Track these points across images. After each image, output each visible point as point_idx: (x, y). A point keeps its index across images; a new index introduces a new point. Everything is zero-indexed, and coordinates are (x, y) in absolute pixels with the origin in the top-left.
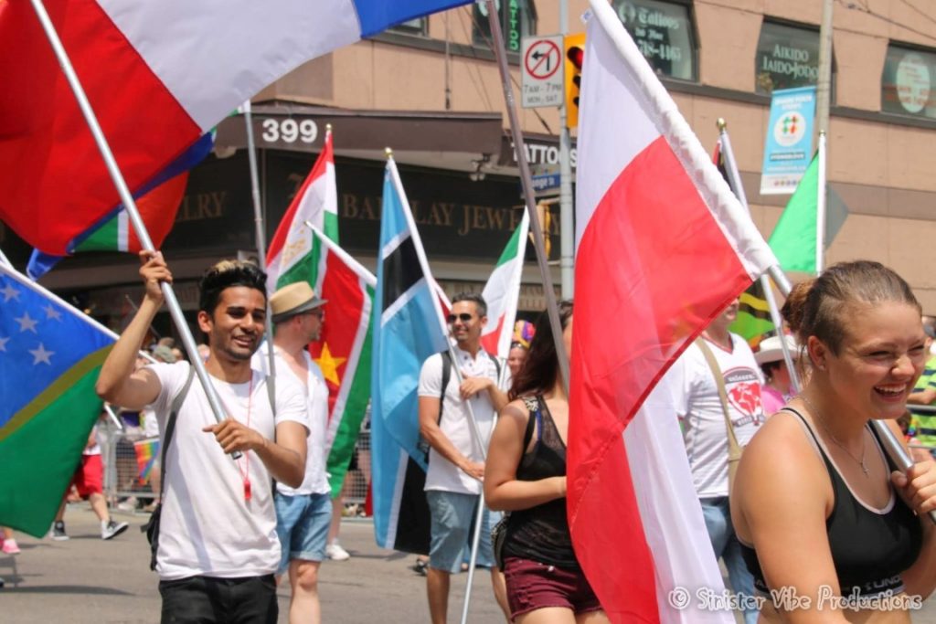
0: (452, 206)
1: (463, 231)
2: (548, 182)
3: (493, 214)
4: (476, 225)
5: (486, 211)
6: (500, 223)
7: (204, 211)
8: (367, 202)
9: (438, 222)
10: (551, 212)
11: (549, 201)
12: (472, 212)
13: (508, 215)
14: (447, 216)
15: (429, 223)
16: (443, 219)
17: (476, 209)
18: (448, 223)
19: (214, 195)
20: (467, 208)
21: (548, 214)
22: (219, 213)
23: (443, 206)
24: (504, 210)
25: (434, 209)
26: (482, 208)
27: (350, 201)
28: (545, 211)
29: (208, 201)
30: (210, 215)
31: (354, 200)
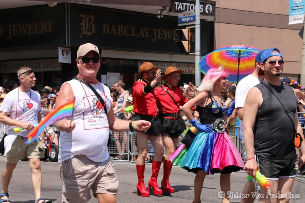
0: (149, 29)
1: (153, 40)
2: (190, 19)
3: (166, 33)
4: (159, 37)
5: (163, 31)
6: (169, 37)
7: (44, 29)
8: (113, 27)
9: (143, 36)
10: (191, 32)
11: (190, 27)
12: (157, 31)
13: (173, 33)
14: (147, 33)
15: (139, 36)
16: (145, 35)
17: (159, 30)
18: (147, 36)
19: (48, 23)
20: (155, 30)
21: (190, 33)
22: (50, 31)
23: (145, 29)
24: (171, 31)
25: (141, 30)
26: (162, 30)
27: (106, 26)
28: (189, 31)
29: (45, 25)
30: (46, 32)
31: (108, 26)
